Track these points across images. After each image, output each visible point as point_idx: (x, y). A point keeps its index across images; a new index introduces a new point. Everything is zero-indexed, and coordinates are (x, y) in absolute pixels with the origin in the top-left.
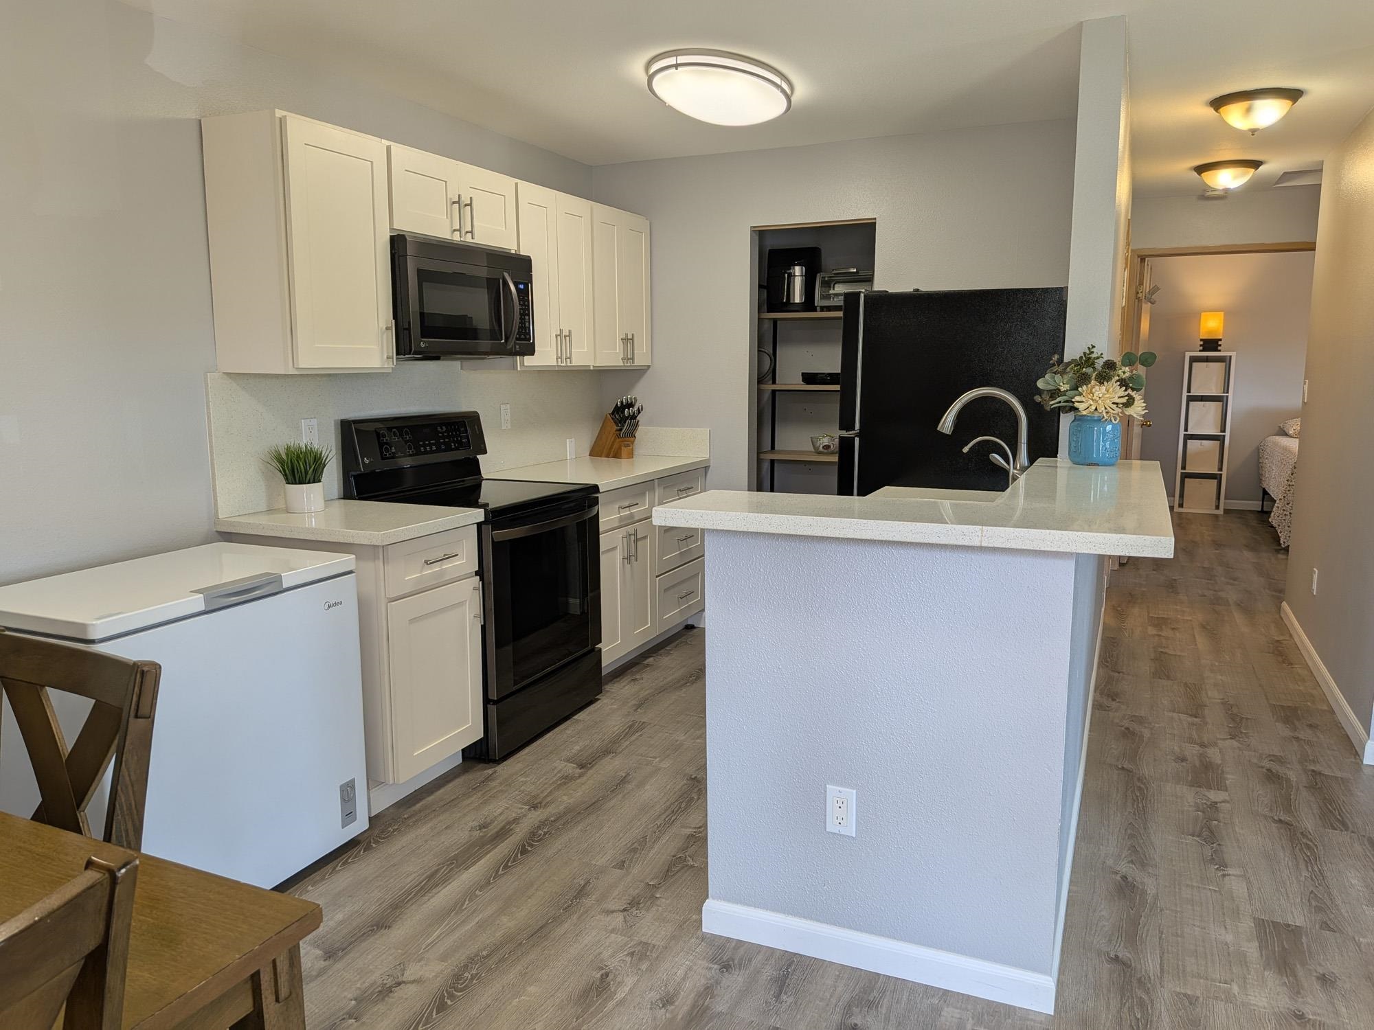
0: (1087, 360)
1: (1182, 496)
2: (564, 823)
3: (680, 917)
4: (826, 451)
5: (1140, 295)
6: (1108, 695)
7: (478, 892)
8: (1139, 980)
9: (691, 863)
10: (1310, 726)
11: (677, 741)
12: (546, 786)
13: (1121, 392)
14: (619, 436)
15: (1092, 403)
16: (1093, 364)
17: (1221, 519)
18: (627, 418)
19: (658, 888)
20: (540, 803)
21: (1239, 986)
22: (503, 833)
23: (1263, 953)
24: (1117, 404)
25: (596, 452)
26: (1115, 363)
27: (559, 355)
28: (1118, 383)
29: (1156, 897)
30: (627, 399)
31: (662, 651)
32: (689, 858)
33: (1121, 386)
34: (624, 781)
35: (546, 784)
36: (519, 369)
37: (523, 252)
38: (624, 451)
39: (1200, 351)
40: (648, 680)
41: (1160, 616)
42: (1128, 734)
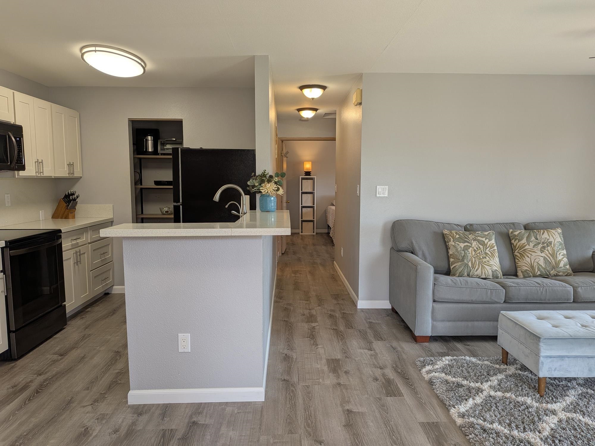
0: (264, 175)
1: (302, 229)
2: (57, 378)
3: (118, 401)
4: (167, 213)
5: (282, 154)
6: (279, 298)
7: (16, 412)
8: (292, 385)
9: (120, 382)
10: (342, 299)
11: (107, 339)
12: (44, 366)
13: (275, 186)
14: (67, 209)
15: (266, 190)
16: (266, 176)
17: (315, 236)
18: (71, 200)
19: (106, 394)
20: (43, 373)
21: (322, 379)
22: (25, 388)
23: (329, 368)
24: (274, 190)
25: (55, 216)
26: (273, 176)
27: (37, 171)
28: (274, 183)
29: (296, 359)
30: (71, 192)
31: (94, 305)
32: (118, 381)
33: (275, 184)
34: (83, 358)
35: (44, 365)
36: (16, 177)
37: (18, 123)
38: (70, 215)
39: (305, 176)
40: (89, 318)
41: (296, 270)
42: (286, 309)
